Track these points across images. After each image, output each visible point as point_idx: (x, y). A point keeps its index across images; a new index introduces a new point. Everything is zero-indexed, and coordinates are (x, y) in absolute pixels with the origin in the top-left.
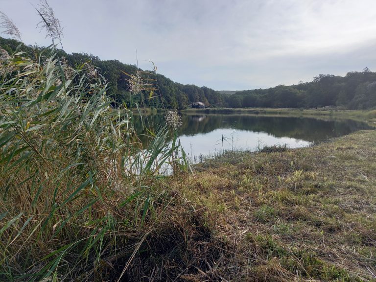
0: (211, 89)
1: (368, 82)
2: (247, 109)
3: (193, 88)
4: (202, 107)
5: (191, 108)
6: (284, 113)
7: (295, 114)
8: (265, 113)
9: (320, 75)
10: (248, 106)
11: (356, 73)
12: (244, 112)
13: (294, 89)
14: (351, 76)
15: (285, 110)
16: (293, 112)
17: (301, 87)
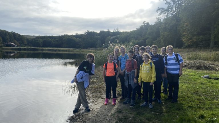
0: (18, 34)
1: (110, 37)
2: (47, 48)
3: (5, 32)
4: (14, 46)
5: (5, 46)
6: (71, 51)
7: (78, 51)
8: (60, 51)
9: (88, 31)
10: (47, 47)
11: (104, 31)
12: (45, 50)
13: (74, 37)
14: (102, 33)
15: (71, 49)
16: (76, 50)
17: (77, 36)
